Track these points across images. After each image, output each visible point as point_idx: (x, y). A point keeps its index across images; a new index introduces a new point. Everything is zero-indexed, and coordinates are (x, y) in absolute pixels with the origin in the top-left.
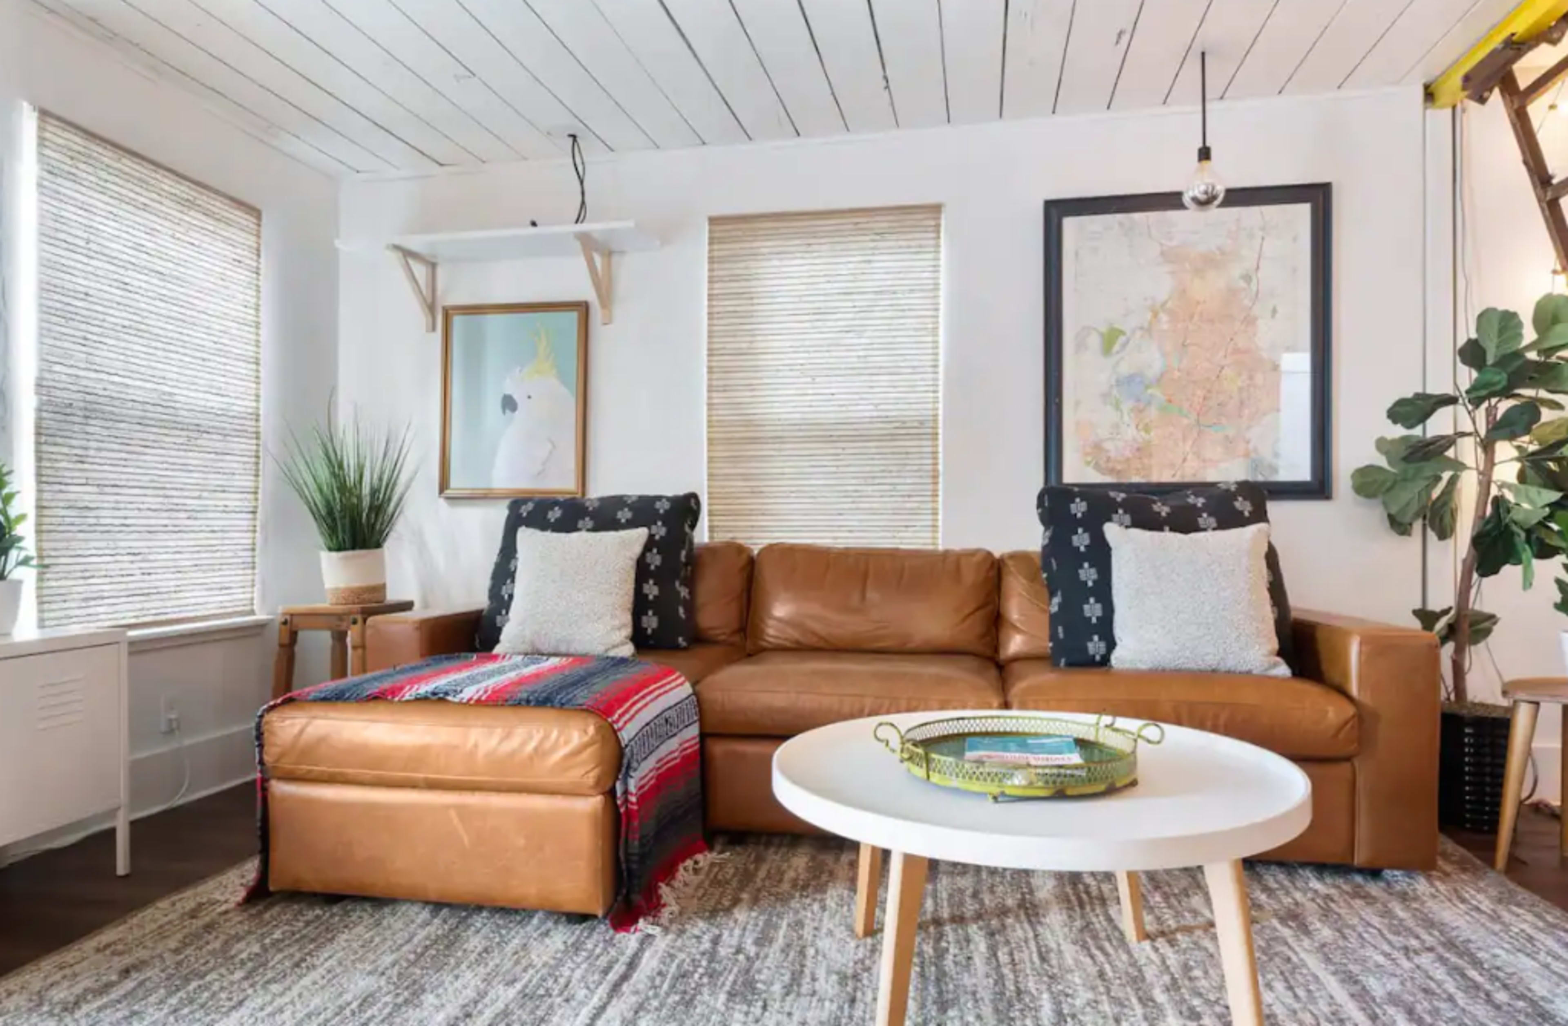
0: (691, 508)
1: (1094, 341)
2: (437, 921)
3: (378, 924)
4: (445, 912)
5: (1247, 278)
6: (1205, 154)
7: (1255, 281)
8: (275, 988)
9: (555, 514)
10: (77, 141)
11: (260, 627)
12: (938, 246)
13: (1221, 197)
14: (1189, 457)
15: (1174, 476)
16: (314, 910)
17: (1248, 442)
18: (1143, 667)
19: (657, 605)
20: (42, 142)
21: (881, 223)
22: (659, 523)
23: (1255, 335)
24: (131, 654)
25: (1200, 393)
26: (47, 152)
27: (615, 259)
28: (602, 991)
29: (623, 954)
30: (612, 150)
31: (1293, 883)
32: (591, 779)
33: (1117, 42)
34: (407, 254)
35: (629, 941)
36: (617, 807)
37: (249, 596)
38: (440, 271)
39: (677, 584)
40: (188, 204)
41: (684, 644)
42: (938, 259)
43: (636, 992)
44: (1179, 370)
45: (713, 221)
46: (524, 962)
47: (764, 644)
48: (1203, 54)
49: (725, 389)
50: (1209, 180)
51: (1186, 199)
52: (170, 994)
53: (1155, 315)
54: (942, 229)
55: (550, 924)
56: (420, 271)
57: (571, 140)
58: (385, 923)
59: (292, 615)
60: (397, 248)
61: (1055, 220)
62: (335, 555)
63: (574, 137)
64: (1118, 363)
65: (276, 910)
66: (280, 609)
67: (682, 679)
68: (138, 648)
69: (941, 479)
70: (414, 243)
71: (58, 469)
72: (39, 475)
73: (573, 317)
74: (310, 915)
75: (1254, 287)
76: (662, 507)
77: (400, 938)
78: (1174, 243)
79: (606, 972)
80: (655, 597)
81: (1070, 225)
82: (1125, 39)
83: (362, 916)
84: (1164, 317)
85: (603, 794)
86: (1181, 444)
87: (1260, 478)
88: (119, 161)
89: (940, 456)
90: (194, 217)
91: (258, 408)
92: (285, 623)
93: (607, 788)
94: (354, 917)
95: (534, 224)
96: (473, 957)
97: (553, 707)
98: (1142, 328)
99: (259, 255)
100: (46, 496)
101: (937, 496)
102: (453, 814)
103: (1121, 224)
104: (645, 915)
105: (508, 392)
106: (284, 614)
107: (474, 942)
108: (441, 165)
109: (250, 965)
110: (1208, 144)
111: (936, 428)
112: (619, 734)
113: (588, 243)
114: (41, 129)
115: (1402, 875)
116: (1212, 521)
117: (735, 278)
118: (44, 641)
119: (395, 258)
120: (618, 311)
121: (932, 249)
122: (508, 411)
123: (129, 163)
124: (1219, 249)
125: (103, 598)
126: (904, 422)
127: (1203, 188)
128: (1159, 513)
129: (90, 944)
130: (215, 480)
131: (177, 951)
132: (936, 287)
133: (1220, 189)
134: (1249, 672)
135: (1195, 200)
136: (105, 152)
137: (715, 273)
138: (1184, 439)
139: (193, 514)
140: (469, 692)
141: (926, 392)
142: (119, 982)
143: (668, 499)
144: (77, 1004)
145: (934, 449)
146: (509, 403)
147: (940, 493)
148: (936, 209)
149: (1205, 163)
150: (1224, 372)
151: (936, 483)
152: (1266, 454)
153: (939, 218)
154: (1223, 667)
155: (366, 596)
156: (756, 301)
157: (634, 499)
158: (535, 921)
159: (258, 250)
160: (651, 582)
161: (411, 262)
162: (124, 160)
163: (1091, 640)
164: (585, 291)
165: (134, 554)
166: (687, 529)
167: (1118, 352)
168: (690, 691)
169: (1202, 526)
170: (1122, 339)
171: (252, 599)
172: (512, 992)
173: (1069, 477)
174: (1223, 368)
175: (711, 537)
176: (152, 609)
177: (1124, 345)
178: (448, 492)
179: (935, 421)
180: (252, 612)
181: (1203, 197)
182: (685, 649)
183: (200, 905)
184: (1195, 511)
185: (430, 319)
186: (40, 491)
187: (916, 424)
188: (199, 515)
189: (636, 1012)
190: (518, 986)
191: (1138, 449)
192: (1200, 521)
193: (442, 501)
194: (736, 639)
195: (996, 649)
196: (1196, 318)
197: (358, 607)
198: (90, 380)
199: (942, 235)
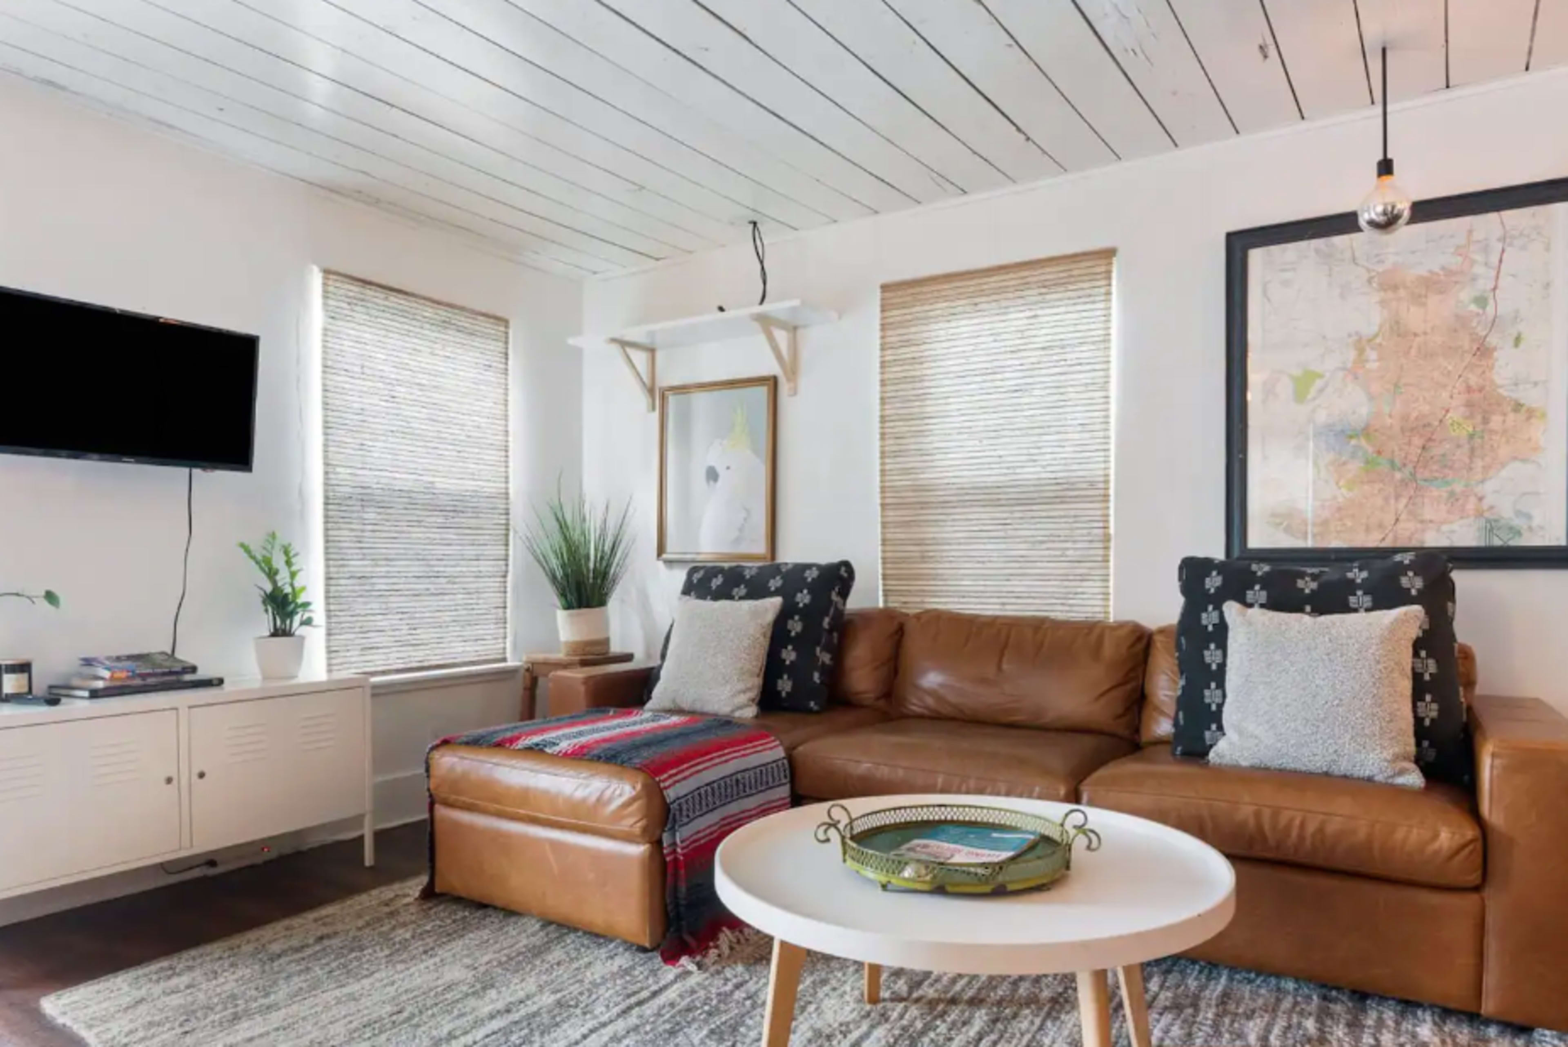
0: (841, 578)
1: (1285, 388)
2: (542, 934)
3: (501, 929)
4: (552, 928)
5: (1481, 301)
6: (1386, 167)
7: (1491, 302)
8: (399, 967)
9: (717, 582)
10: (355, 289)
11: (511, 673)
12: (1109, 293)
13: (1406, 214)
14: (1403, 517)
15: (1383, 539)
16: (464, 911)
17: (1481, 499)
18: (1244, 763)
19: (792, 670)
20: (326, 295)
21: (1050, 273)
22: (805, 591)
23: (1492, 368)
24: (374, 695)
25: (1418, 441)
26: (331, 302)
27: (800, 332)
28: (616, 1010)
29: (657, 983)
30: (796, 229)
31: (1398, 1023)
32: (637, 829)
33: (1266, 57)
34: (624, 344)
35: (670, 972)
36: (663, 857)
37: (502, 645)
38: (659, 355)
39: (818, 649)
40: (446, 324)
41: (816, 708)
42: (1109, 308)
43: (641, 1017)
44: (1390, 416)
45: (885, 288)
46: (579, 977)
47: (905, 711)
48: (1384, 51)
49: (896, 454)
50: (1389, 199)
51: (1362, 222)
52: (335, 960)
53: (1361, 351)
54: (1114, 275)
55: (621, 949)
56: (640, 358)
57: (751, 226)
58: (506, 929)
59: (533, 664)
60: (614, 340)
61: (1238, 255)
62: (565, 613)
63: (755, 224)
64: (1313, 411)
65: (441, 907)
66: (524, 658)
67: (777, 743)
68: (380, 692)
69: (1112, 544)
70: (635, 334)
71: (341, 548)
72: (327, 553)
73: (762, 393)
74: (460, 915)
75: (1490, 309)
76: (811, 575)
77: (510, 941)
78: (1388, 265)
79: (629, 996)
80: (792, 662)
81: (1257, 257)
82: (1272, 51)
83: (495, 919)
84: (1372, 355)
85: (651, 843)
86: (1392, 501)
87: (1497, 542)
88: (386, 299)
89: (1112, 519)
90: (451, 335)
91: (507, 488)
92: (528, 670)
93: (655, 838)
94: (488, 920)
95: (721, 309)
96: (547, 966)
97: (615, 764)
98: (1344, 369)
99: (507, 359)
100: (332, 569)
101: (1108, 561)
102: (547, 847)
103: (1317, 251)
104: (691, 953)
105: (712, 464)
106: (527, 662)
107: (557, 954)
108: (657, 259)
109: (397, 946)
110: (1389, 156)
111: (1107, 489)
112: (665, 792)
113: (765, 322)
114: (325, 285)
115: (1552, 1037)
116: (1367, 601)
117: (908, 343)
118: (328, 682)
119: (615, 349)
120: (804, 382)
121: (1102, 298)
122: (712, 483)
123: (396, 300)
124: (1443, 268)
125: (378, 648)
126: (1073, 484)
127: (1380, 209)
128: (1302, 590)
129: (311, 915)
130: (470, 551)
131: (359, 929)
132: (1106, 339)
133: (1404, 207)
134: (1370, 779)
135: (1372, 223)
136: (377, 294)
137: (888, 340)
138: (1398, 497)
139: (451, 579)
140: (564, 745)
141: (1097, 450)
142: (313, 945)
143: (819, 567)
144: (279, 956)
145: (1105, 512)
146: (712, 475)
147: (1112, 559)
148: (1109, 253)
149: (1386, 179)
150: (1449, 415)
151: (1107, 548)
152: (1506, 512)
153: (1110, 264)
154: (1336, 770)
155: (588, 649)
156: (925, 365)
157: (790, 566)
158: (612, 946)
159: (506, 354)
160: (790, 647)
161: (628, 350)
162: (392, 298)
163: (1209, 729)
164: (769, 367)
165: (403, 613)
166: (834, 597)
167: (1314, 399)
168: (783, 754)
169: (1352, 605)
170: (1319, 383)
171: (504, 649)
172: (553, 998)
173: (1255, 541)
174: (1447, 411)
175: (885, 601)
176: (416, 657)
177: (1321, 391)
178: (664, 556)
179: (1107, 482)
180: (504, 660)
181: (1381, 219)
182: (817, 712)
183: (397, 896)
184: (1351, 587)
185: (650, 400)
186: (327, 566)
187: (1085, 486)
188: (457, 580)
189: (628, 1032)
190: (559, 995)
191: (1339, 509)
192: (1352, 600)
193: (660, 564)
194: (882, 703)
195: (1137, 730)
196: (1413, 352)
197: (577, 658)
198: (368, 477)
199: (1114, 282)
